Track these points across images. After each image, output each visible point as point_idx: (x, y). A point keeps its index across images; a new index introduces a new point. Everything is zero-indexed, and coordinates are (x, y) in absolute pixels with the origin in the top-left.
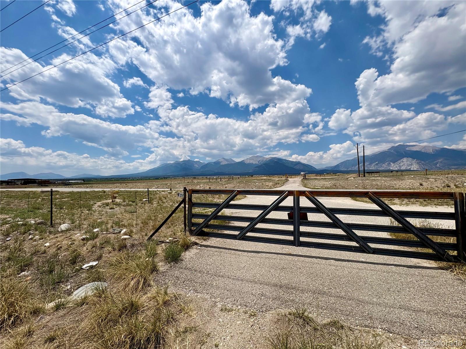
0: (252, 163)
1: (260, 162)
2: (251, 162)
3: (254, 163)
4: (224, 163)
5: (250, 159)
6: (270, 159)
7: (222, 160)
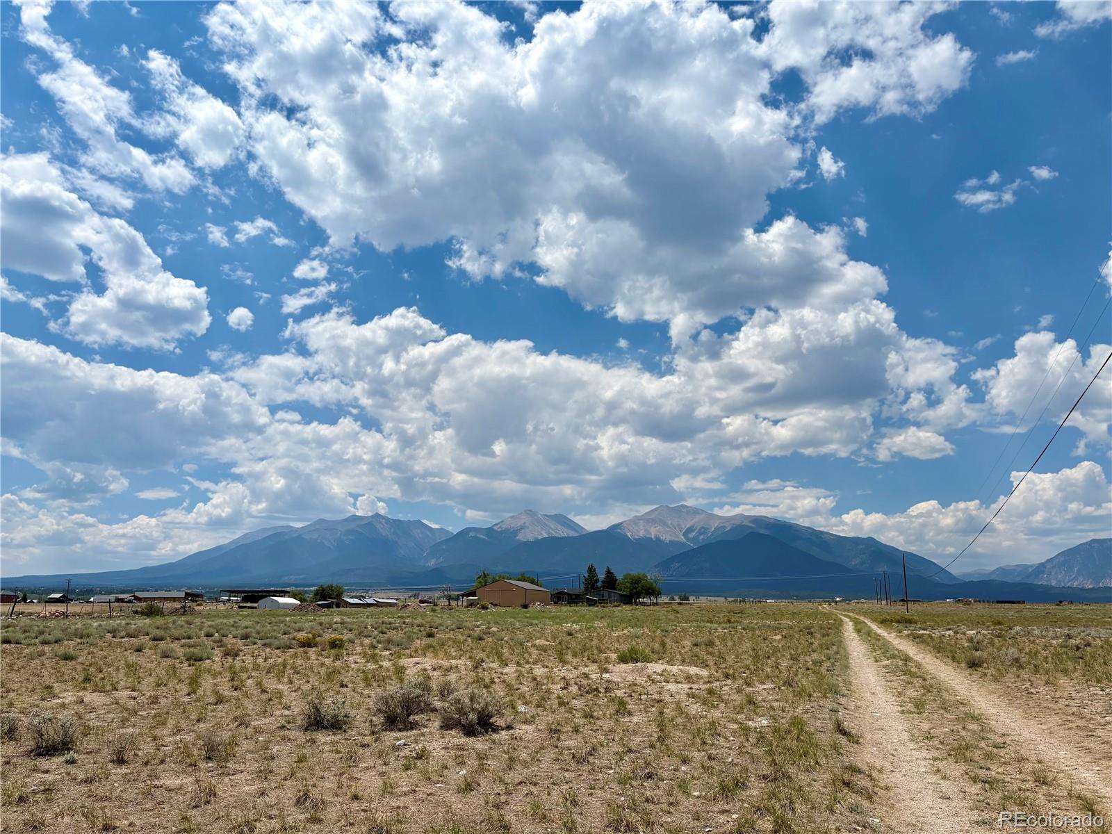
0: (658, 539)
1: (691, 535)
2: (654, 532)
3: (666, 537)
4: (533, 533)
5: (648, 519)
6: (737, 522)
7: (525, 519)
